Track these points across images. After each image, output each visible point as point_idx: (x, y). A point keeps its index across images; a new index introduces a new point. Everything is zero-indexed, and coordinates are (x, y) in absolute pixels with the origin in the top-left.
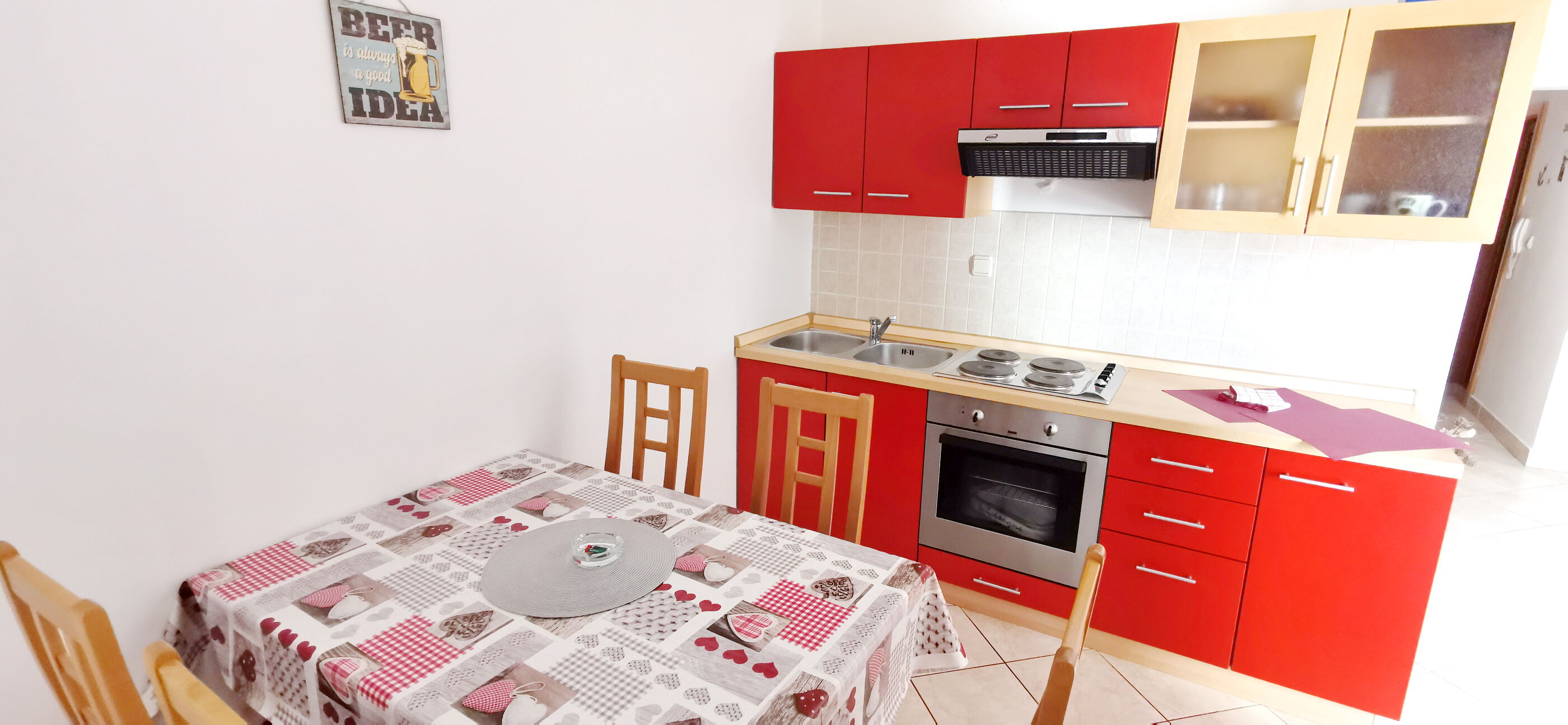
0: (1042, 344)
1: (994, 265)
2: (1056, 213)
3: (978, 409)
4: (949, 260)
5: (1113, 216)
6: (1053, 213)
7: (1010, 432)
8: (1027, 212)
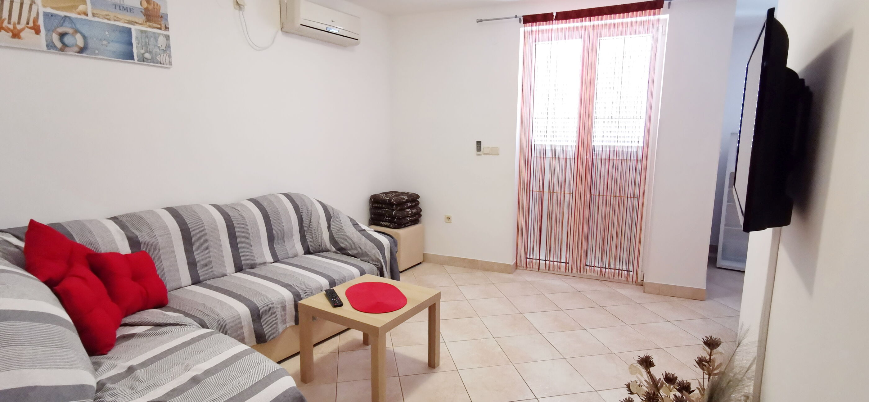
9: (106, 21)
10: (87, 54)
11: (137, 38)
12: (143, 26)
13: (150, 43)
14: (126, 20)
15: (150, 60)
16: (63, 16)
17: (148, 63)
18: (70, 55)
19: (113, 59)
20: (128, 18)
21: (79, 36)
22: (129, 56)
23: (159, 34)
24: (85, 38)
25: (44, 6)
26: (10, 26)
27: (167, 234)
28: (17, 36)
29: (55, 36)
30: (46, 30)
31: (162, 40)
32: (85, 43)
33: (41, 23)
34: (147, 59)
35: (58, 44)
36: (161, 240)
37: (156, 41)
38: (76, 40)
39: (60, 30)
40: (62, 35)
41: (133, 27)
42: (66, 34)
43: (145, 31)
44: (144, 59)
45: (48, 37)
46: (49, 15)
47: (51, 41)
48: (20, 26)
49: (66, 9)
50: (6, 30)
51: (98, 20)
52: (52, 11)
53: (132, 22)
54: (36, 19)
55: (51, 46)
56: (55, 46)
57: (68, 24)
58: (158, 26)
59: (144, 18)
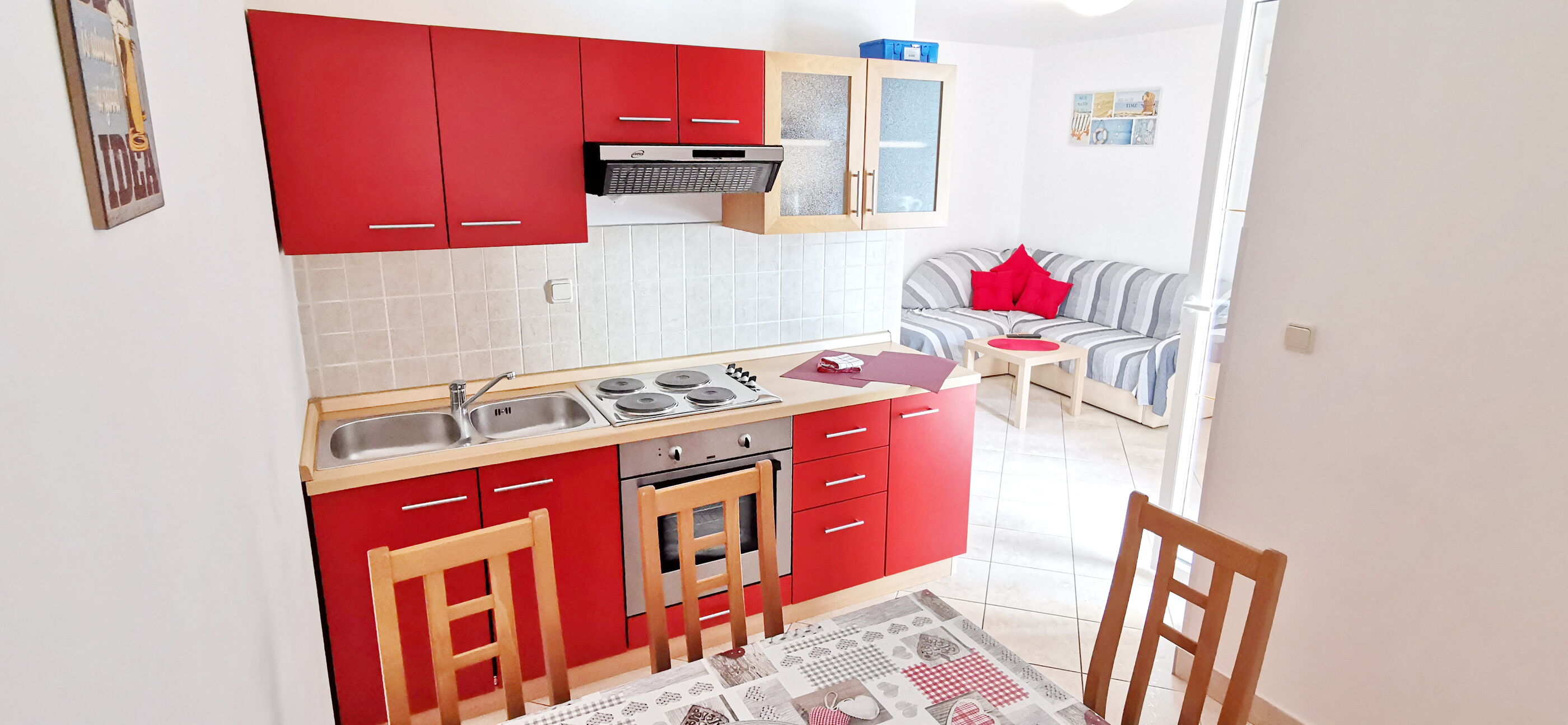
0: (637, 362)
1: (574, 288)
2: (632, 225)
3: (675, 446)
4: (519, 291)
5: (684, 223)
6: (629, 225)
7: (708, 458)
8: (601, 226)
9: (1122, 118)
10: (1107, 144)
11: (1135, 126)
13: (1142, 129)
14: (1132, 114)
15: (1140, 142)
17: (1138, 145)
18: (1100, 146)
19: (1118, 145)
20: (1133, 112)
21: (1105, 132)
22: (1128, 142)
23: (1150, 120)
24: (1108, 132)
25: (1093, 117)
26: (1078, 133)
27: (1090, 278)
28: (1079, 138)
29: (1095, 135)
30: (1092, 132)
31: (1151, 123)
32: (1107, 137)
33: (1090, 128)
34: (1138, 142)
35: (1095, 140)
36: (1084, 281)
37: (1147, 125)
38: (1103, 136)
39: (1097, 131)
40: (1097, 133)
41: (1134, 118)
42: (1100, 132)
43: (1141, 120)
44: (1136, 143)
45: (1092, 136)
46: (1094, 122)
47: (1092, 139)
48: (1081, 132)
49: (1102, 116)
50: (1076, 135)
51: (1116, 118)
52: (1095, 118)
53: (1134, 115)
54: (1089, 125)
55: (1091, 142)
56: (1093, 142)
57: (1101, 126)
58: (1151, 113)
59: (1143, 109)
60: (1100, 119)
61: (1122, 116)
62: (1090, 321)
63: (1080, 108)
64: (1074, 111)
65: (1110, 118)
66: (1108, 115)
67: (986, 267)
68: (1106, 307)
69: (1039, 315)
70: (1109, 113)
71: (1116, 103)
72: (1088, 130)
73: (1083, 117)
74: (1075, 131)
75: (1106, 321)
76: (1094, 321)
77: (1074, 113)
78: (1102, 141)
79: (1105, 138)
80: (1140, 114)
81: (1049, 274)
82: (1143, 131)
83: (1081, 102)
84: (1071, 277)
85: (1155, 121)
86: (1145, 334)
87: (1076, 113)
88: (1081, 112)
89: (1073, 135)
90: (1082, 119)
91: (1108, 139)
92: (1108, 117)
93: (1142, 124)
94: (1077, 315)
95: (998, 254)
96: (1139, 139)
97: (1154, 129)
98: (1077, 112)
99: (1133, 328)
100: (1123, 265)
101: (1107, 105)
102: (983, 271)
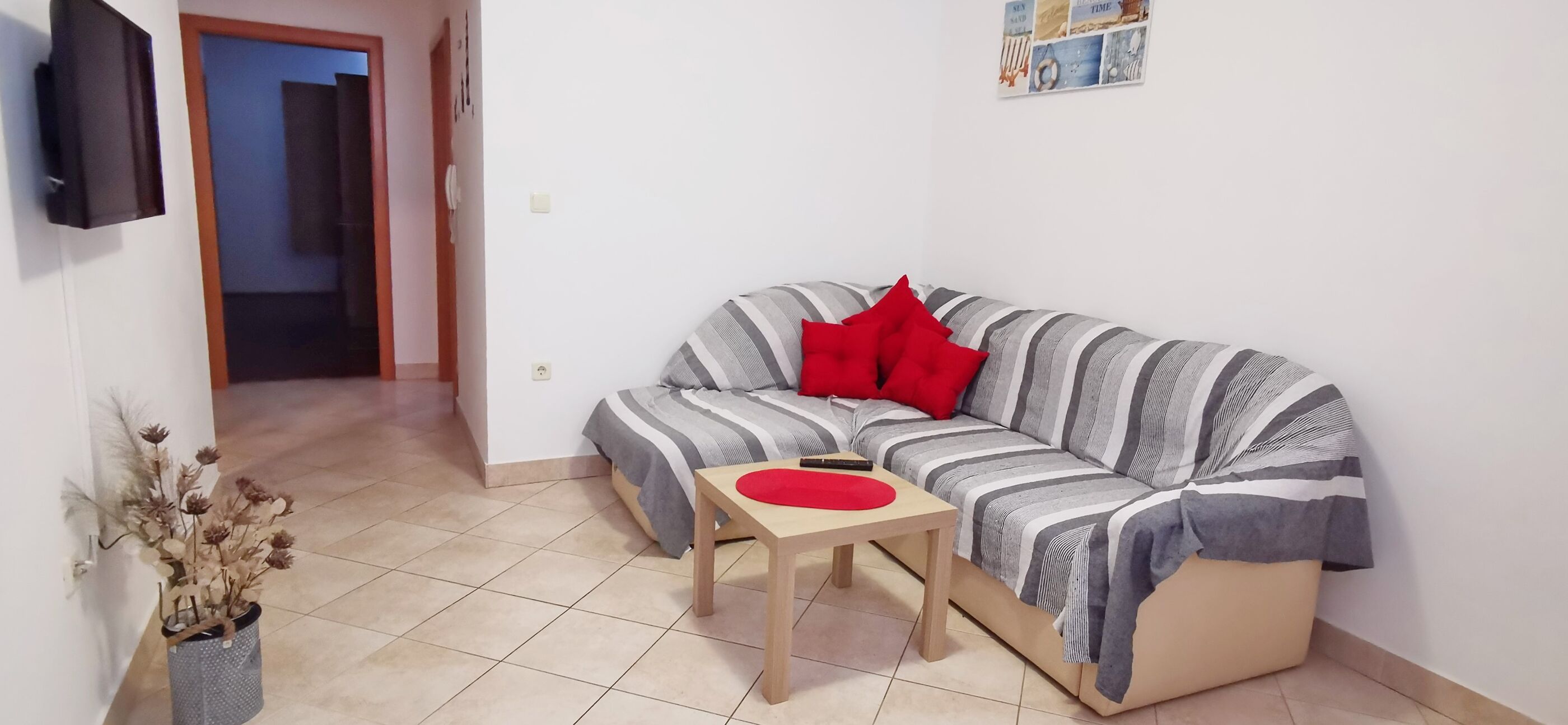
9: (1082, 35)
10: (1058, 89)
11: (1107, 47)
12: (1118, 24)
13: (1120, 50)
14: (1100, 24)
15: (1116, 77)
16: (1047, 45)
17: (1112, 84)
18: (1046, 94)
19: (1078, 88)
20: (1103, 21)
21: (1054, 67)
22: (1093, 79)
23: (1133, 30)
24: (1059, 66)
25: (1035, 40)
26: (1010, 74)
27: (1017, 344)
28: (1012, 84)
29: (1037, 73)
30: (1033, 68)
31: (1136, 38)
32: (1058, 76)
33: (1030, 62)
34: (1113, 77)
35: (1037, 83)
36: (1008, 347)
37: (1128, 44)
38: (1052, 73)
39: (1041, 65)
40: (1042, 71)
41: (1106, 33)
42: (1045, 67)
43: (1118, 33)
44: (1109, 79)
45: (1033, 77)
46: (1037, 49)
47: (1032, 83)
48: (1015, 72)
49: (1051, 35)
50: (1007, 78)
51: (1074, 36)
52: (1039, 43)
53: (1105, 26)
54: (1027, 58)
55: (1032, 87)
56: (1035, 87)
57: (1048, 55)
58: (1135, 16)
59: (1120, 11)
60: (1045, 43)
61: (1084, 32)
62: (1015, 428)
63: (1014, 27)
64: (1005, 35)
65: (1063, 38)
66: (1059, 32)
67: (832, 315)
68: (1043, 402)
69: (921, 410)
70: (1062, 28)
71: (1074, 8)
72: (1027, 66)
73: (1018, 43)
74: (1005, 71)
75: (1041, 433)
76: (1021, 429)
77: (1004, 39)
78: (1050, 85)
79: (1054, 77)
80: (1115, 23)
81: (950, 332)
82: (1121, 55)
83: (1017, 15)
84: (985, 341)
85: (1143, 31)
86: (1113, 467)
87: (1008, 38)
88: (1016, 35)
89: (1003, 78)
90: (1017, 47)
91: (1060, 78)
92: (1060, 37)
93: (1119, 41)
94: (992, 415)
95: (864, 293)
96: (1114, 72)
97: (1142, 47)
98: (1010, 35)
99: (1090, 450)
100: (1080, 318)
101: (1058, 14)
102: (827, 322)
